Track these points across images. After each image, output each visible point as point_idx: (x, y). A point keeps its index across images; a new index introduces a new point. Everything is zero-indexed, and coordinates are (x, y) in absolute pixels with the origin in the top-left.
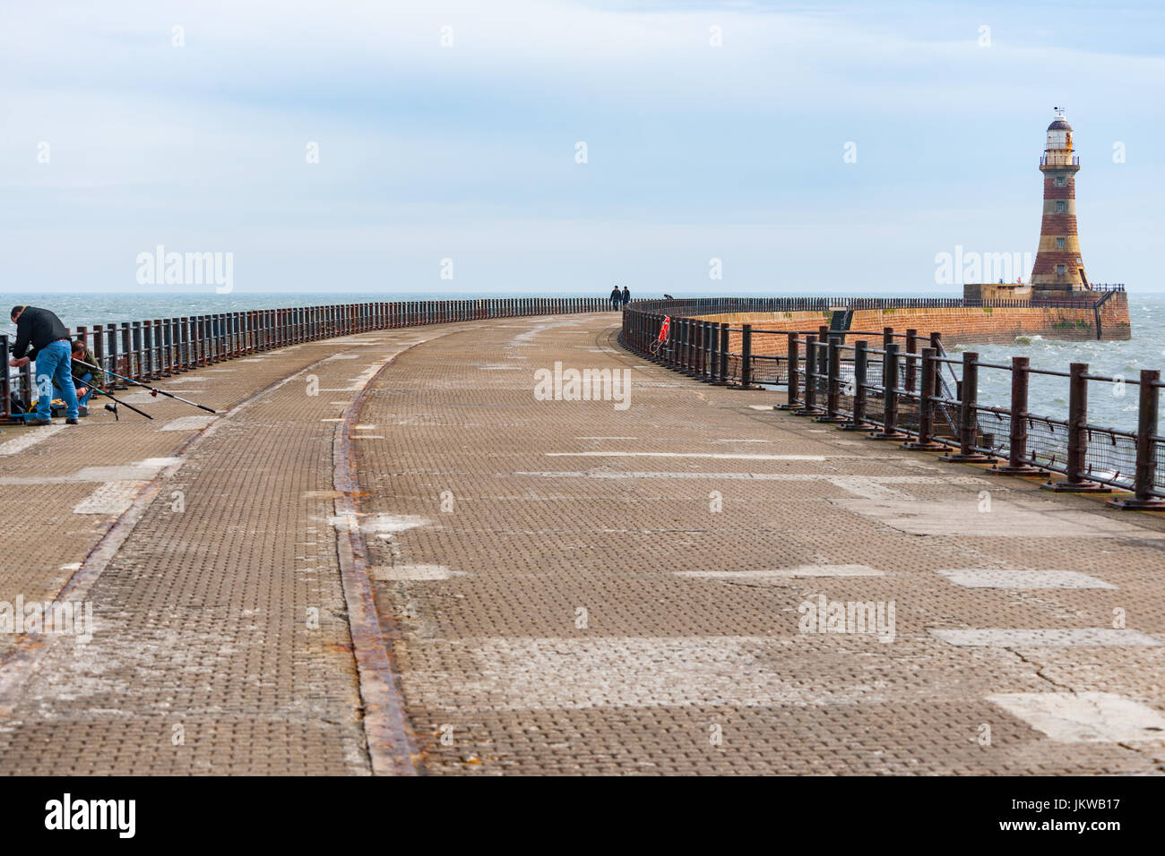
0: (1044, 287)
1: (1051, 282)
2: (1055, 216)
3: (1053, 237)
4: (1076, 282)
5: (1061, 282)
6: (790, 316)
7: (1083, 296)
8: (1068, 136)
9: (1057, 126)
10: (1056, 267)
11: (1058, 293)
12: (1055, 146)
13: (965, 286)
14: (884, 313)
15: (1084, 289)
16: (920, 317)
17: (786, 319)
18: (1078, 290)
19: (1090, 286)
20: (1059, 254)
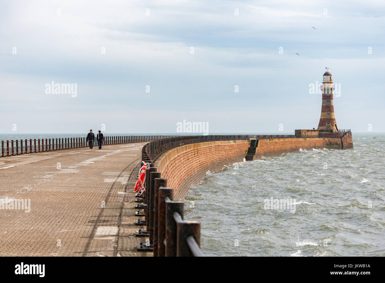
0: (323, 131)
1: (325, 129)
2: (326, 106)
3: (326, 113)
4: (334, 129)
5: (329, 129)
6: (236, 142)
7: (337, 134)
8: (330, 77)
9: (326, 74)
10: (327, 124)
11: (328, 133)
12: (326, 81)
13: (295, 130)
14: (269, 140)
15: (337, 131)
16: (282, 142)
17: (234, 143)
18: (335, 132)
19: (339, 130)
20: (328, 119)
